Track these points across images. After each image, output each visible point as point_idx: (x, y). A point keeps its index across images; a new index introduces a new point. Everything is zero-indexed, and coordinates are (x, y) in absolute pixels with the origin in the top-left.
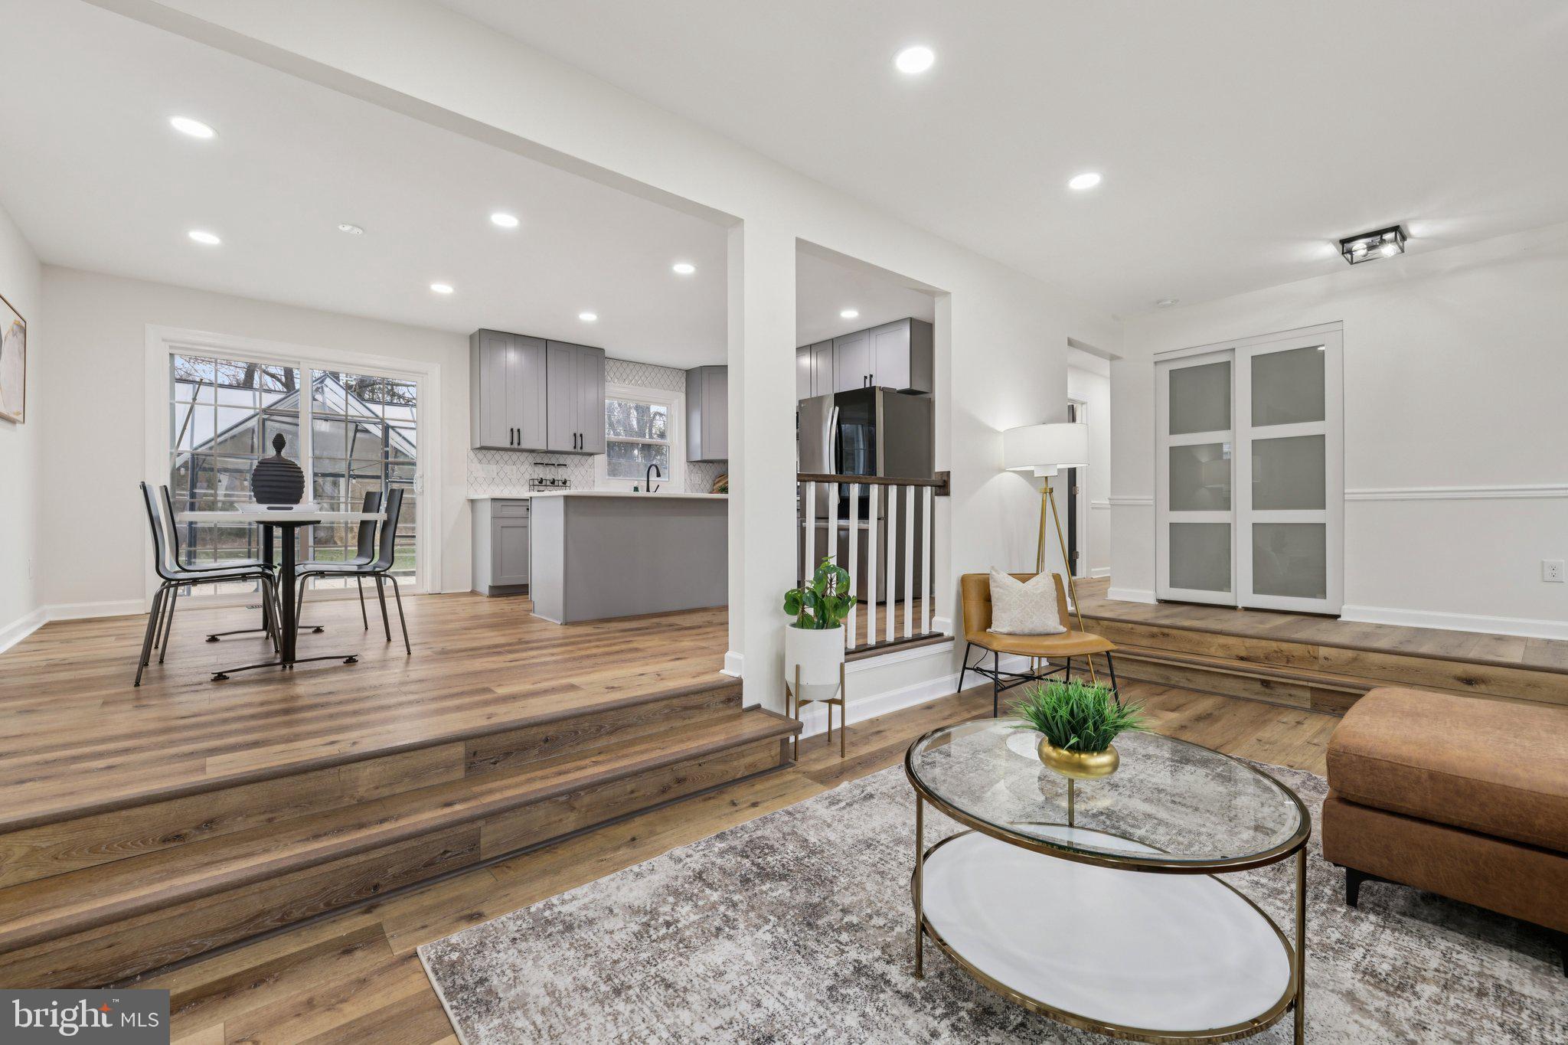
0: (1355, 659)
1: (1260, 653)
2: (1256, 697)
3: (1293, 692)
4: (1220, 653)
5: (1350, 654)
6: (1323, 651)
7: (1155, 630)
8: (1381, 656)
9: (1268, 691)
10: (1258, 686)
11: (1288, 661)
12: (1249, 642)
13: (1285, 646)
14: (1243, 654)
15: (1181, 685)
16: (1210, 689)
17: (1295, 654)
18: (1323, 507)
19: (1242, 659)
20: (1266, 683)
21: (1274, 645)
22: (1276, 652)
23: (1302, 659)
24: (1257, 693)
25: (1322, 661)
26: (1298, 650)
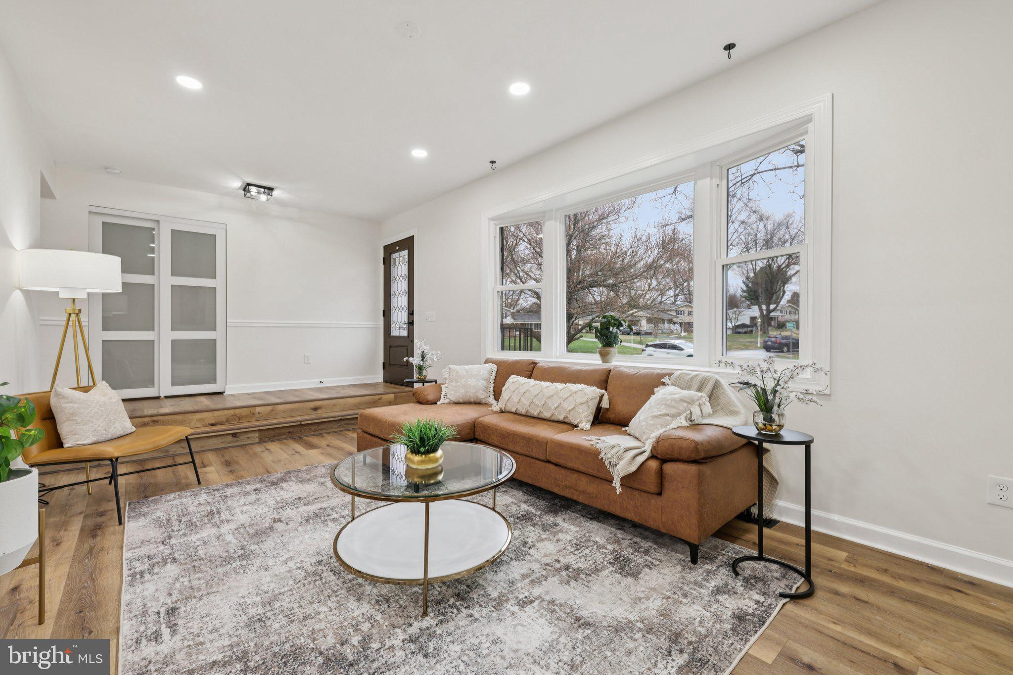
0: (272, 410)
1: (224, 419)
2: (228, 445)
3: (250, 435)
4: (198, 425)
5: (270, 408)
6: (258, 409)
7: (146, 420)
8: (283, 406)
9: (236, 439)
10: (230, 438)
11: (239, 420)
12: (216, 413)
13: (237, 411)
14: (213, 421)
15: (178, 452)
16: (199, 449)
17: (243, 414)
18: (215, 329)
19: (212, 425)
20: (234, 435)
21: (232, 412)
22: (233, 416)
23: (247, 416)
24: (229, 443)
25: (257, 415)
26: (244, 412)
